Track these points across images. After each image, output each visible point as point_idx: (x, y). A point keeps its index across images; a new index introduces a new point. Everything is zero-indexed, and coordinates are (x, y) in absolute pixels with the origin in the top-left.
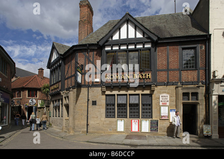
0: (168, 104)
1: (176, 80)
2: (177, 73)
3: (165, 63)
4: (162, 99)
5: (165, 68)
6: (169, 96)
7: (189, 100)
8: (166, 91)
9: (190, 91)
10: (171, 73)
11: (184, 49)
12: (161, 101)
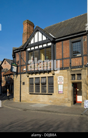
0: (63, 83)
1: (68, 65)
2: (68, 61)
3: (61, 54)
4: (59, 79)
5: (61, 57)
6: (63, 77)
7: (75, 79)
8: (62, 74)
9: (76, 73)
10: (65, 61)
11: (73, 42)
12: (59, 81)
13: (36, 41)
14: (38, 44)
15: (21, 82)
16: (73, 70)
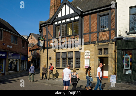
0: (90, 57)
1: (95, 40)
2: (95, 35)
3: (88, 28)
4: (86, 54)
5: (88, 32)
6: (90, 52)
7: (102, 54)
8: (89, 48)
9: (103, 48)
10: (92, 35)
11: (101, 16)
12: (86, 56)
13: (64, 14)
14: (66, 17)
15: (48, 56)
16: (100, 44)
